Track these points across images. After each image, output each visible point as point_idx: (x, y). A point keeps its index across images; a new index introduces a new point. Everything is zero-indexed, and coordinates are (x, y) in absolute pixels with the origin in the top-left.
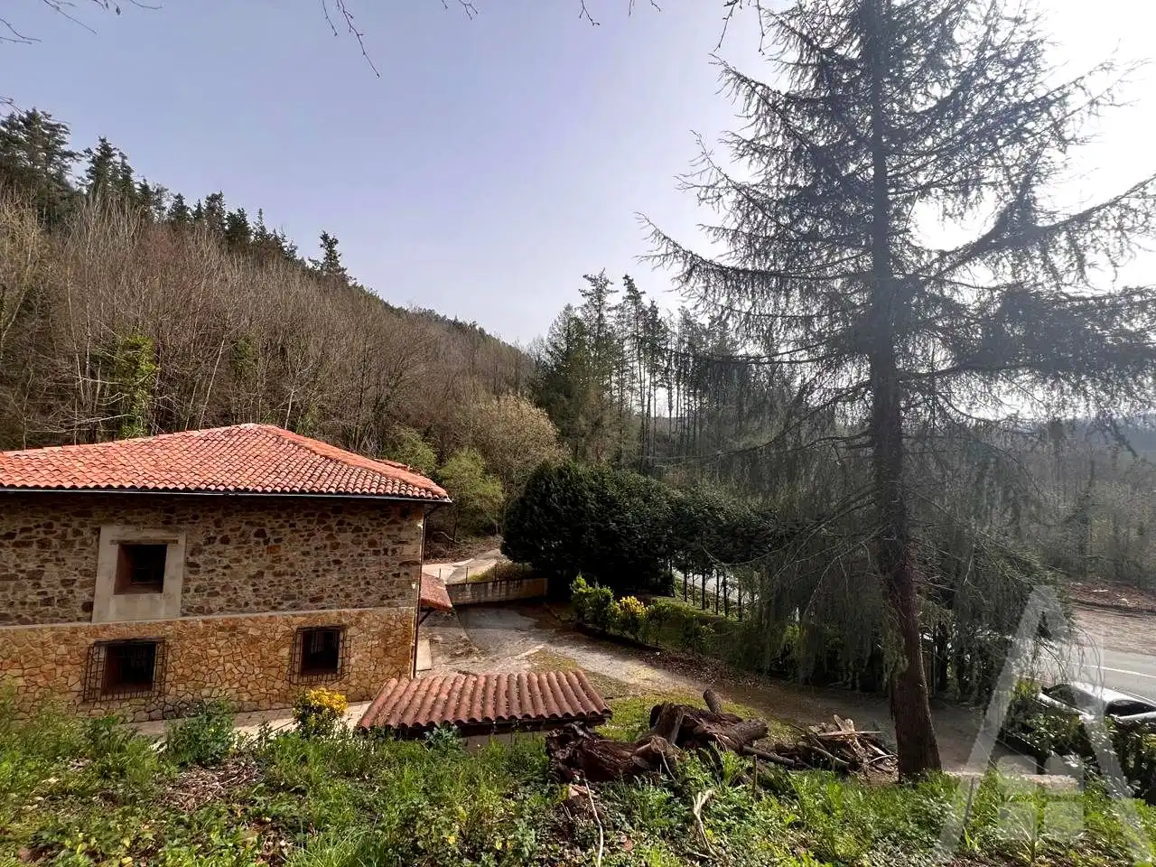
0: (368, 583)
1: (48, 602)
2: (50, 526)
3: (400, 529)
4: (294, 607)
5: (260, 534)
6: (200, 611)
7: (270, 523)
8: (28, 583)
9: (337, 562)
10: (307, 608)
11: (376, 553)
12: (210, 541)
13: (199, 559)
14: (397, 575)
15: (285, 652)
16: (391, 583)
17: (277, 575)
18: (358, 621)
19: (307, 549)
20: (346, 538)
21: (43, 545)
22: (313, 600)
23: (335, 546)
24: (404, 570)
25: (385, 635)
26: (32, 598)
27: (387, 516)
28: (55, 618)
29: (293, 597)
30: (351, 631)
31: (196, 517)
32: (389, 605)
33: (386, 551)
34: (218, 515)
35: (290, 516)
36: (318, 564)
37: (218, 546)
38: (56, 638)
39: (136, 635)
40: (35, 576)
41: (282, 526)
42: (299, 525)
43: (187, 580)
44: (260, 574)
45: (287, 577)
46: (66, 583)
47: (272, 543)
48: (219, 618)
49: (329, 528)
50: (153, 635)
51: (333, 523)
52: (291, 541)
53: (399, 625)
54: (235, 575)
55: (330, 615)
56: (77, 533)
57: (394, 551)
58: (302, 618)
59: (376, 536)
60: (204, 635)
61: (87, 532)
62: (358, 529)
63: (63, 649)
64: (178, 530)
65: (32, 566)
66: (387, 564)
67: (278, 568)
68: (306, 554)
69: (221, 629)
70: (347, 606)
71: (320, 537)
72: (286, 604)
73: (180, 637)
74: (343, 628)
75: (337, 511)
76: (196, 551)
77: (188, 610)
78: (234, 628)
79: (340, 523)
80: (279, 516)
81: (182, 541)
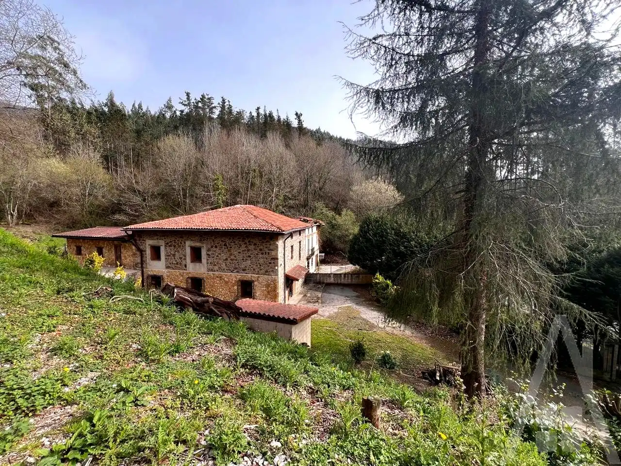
0: (260, 265)
1: (177, 264)
2: (175, 241)
3: (270, 245)
4: (238, 272)
5: (225, 245)
6: (212, 270)
7: (228, 241)
8: (173, 258)
9: (249, 256)
10: (242, 273)
11: (262, 254)
12: (212, 247)
13: (210, 253)
14: (270, 263)
15: (236, 287)
16: (268, 266)
17: (231, 260)
18: (258, 280)
19: (239, 251)
20: (252, 247)
21: (175, 246)
22: (243, 270)
23: (248, 250)
24: (272, 262)
25: (268, 286)
26: (175, 262)
27: (266, 239)
28: (179, 269)
29: (236, 268)
30: (256, 283)
31: (207, 239)
32: (268, 275)
33: (266, 253)
34: (213, 238)
35: (233, 239)
36: (243, 257)
37: (214, 249)
38: (180, 274)
39: (197, 276)
40: (174, 255)
41: (231, 242)
42: (236, 242)
43: (208, 260)
44: (227, 259)
45: (235, 261)
46: (181, 258)
47: (229, 248)
48: (216, 273)
49: (246, 243)
50: (201, 277)
51: (247, 241)
52: (235, 248)
53: (272, 283)
54: (220, 259)
55: (248, 276)
56: (181, 243)
57: (269, 253)
58: (240, 276)
59: (261, 247)
60: (213, 279)
61: (183, 244)
62: (255, 244)
63: (181, 278)
64: (203, 243)
65: (173, 253)
66: (266, 259)
67: (232, 257)
68: (239, 253)
69: (217, 277)
70: (254, 273)
71: (243, 247)
72: (236, 271)
73: (207, 279)
74: (253, 281)
75: (248, 237)
76: (209, 250)
77: (209, 270)
78: (221, 277)
79: (249, 242)
80: (230, 239)
81: (205, 247)
